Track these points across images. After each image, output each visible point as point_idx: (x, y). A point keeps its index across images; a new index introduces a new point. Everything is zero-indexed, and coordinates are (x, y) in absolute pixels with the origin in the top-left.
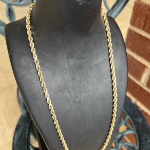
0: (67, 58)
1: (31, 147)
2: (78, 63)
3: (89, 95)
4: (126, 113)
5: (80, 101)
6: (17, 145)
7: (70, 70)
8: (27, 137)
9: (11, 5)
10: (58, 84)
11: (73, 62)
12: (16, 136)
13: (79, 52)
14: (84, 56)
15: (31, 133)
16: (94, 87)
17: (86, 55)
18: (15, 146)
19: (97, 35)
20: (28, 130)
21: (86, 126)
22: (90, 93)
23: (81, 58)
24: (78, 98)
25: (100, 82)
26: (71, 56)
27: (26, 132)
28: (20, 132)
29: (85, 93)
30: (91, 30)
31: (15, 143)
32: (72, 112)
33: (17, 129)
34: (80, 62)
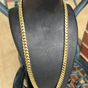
0: (41, 26)
1: (23, 86)
2: (48, 30)
3: (54, 48)
4: (85, 72)
5: (48, 51)
6: (15, 84)
7: (43, 34)
8: (22, 80)
9: (17, 2)
10: (36, 41)
11: (45, 29)
12: (16, 79)
13: (48, 23)
14: (51, 25)
15: (25, 78)
16: (57, 44)
17: (52, 25)
18: (14, 84)
19: (59, 13)
20: (23, 76)
21: (53, 66)
22: (55, 47)
23: (50, 27)
24: (48, 49)
25: (61, 41)
26: (44, 25)
27: (22, 77)
28: (18, 77)
29: (52, 47)
30: (55, 10)
31: (15, 83)
32: (44, 57)
33: (17, 75)
34: (49, 29)
